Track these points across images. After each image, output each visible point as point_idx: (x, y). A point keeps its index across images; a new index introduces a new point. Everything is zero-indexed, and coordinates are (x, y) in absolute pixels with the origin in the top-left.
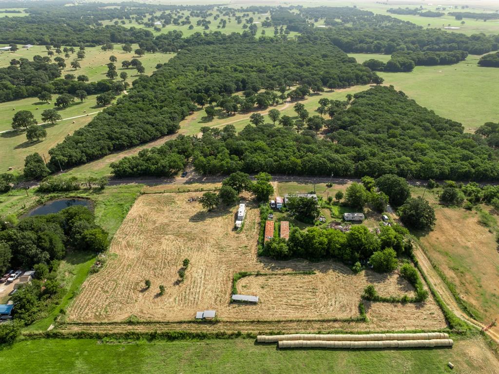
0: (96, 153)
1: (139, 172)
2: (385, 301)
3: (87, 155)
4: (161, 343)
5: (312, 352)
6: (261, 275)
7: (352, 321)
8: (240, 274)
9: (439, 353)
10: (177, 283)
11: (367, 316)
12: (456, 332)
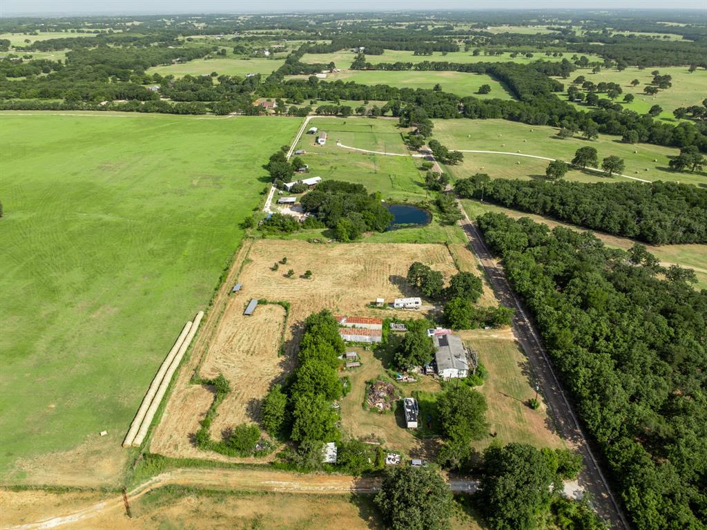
2: (214, 405)
3: (515, 199)
4: (220, 274)
6: (286, 319)
7: (196, 372)
8: (289, 304)
9: (123, 431)
11: (198, 386)
12: (138, 457)
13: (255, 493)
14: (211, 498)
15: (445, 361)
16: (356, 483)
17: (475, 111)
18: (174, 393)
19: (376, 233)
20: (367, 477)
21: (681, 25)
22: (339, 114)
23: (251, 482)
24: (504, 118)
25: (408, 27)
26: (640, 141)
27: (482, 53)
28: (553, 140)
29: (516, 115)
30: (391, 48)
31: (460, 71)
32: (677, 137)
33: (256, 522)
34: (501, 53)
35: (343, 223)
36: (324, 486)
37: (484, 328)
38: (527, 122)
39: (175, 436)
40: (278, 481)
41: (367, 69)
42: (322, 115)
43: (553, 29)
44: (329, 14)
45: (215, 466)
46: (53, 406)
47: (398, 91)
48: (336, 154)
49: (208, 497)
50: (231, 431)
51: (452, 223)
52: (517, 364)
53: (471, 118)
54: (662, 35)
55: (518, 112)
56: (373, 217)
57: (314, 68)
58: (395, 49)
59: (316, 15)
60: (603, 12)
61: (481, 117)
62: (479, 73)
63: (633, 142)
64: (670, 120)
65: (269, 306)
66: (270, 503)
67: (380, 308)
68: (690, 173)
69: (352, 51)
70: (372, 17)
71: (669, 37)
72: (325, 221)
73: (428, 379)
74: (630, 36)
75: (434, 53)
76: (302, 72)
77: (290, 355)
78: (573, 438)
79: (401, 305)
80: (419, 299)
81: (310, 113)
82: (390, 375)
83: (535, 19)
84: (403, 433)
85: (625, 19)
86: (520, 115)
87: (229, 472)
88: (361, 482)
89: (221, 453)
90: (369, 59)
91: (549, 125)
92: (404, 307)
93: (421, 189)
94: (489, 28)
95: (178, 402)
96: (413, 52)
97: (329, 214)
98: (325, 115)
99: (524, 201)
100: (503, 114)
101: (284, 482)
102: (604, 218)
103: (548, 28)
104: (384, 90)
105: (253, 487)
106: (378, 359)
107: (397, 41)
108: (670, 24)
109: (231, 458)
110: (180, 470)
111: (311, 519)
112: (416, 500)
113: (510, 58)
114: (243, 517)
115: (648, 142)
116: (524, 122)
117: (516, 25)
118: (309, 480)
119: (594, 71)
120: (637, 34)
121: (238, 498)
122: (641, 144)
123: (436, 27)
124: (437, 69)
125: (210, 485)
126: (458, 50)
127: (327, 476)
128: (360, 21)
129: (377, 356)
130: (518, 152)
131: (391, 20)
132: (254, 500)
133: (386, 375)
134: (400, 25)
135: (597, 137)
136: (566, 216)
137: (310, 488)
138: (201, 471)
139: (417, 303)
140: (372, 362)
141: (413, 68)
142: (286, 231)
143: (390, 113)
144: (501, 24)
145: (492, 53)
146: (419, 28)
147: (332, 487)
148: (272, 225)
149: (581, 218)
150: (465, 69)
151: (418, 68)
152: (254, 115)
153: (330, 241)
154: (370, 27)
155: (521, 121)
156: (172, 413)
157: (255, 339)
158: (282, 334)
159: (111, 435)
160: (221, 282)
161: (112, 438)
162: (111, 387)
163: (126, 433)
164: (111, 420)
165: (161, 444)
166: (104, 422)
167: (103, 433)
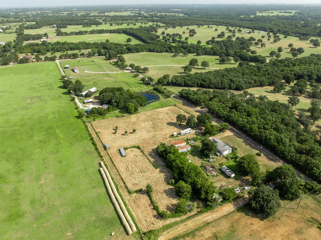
0: (189, 84)
1: (187, 97)
2: (151, 199)
3: (185, 83)
4: (90, 142)
5: (101, 179)
6: (143, 153)
7: (127, 189)
8: (138, 146)
9: (120, 229)
10: (123, 134)
11: (135, 194)
12: (142, 236)
13: (204, 226)
14: (189, 237)
15: (222, 149)
16: (233, 205)
18: (127, 202)
19: (142, 107)
20: (235, 201)
21: (179, 10)
22: (72, 57)
23: (198, 223)
24: (147, 51)
25: (68, 14)
26: (203, 55)
27: (114, 25)
28: (172, 58)
29: (152, 49)
30: (69, 25)
31: (111, 33)
32: (214, 51)
33: (215, 236)
34: (122, 24)
35: (131, 105)
36: (224, 211)
37: (220, 133)
38: (157, 52)
39: (148, 220)
40: (207, 217)
41: (66, 35)
42: (63, 59)
43: (134, 13)
44: (19, 9)
45: (178, 223)
46: (69, 234)
47: (92, 44)
48: (90, 76)
49: (188, 237)
50: (169, 207)
51: (169, 97)
52: (242, 143)
53: (134, 53)
54: (177, 14)
55: (152, 48)
56: (141, 100)
57: (38, 36)
58: (72, 25)
59: (11, 9)
60: (147, 5)
61: (138, 52)
62: (120, 33)
63: (201, 55)
64: (205, 46)
65: (130, 150)
66: (214, 227)
67: (176, 137)
68: (227, 64)
69: (50, 27)
70: (44, 10)
71: (179, 15)
72: (117, 106)
73: (219, 158)
74: (165, 15)
75: (92, 26)
76: (31, 39)
77: (160, 167)
78: (278, 161)
79: (184, 133)
80: (190, 129)
81: (56, 59)
82: (205, 161)
83: (123, 9)
84: (231, 180)
85: (158, 8)
86: (153, 49)
87: (186, 223)
88: (234, 203)
89: (175, 217)
90: (63, 30)
91: (166, 52)
92: (185, 133)
93: (142, 85)
94: (106, 13)
95: (133, 205)
96: (82, 26)
97: (118, 103)
98: (64, 59)
99: (189, 83)
100: (145, 49)
101: (208, 216)
102: (222, 84)
103: (131, 13)
104: (85, 44)
105: (201, 224)
106: (195, 156)
107: (68, 21)
108: (176, 10)
109: (181, 217)
110: (165, 232)
111: (233, 225)
112: (270, 198)
113: (127, 26)
114: (209, 237)
115: (205, 55)
116: (156, 52)
117: (117, 12)
118: (217, 211)
119: (165, 29)
120: (168, 14)
121: (200, 231)
122: (203, 56)
123: (81, 14)
124: (100, 33)
125: (184, 232)
126: (102, 24)
127: (222, 207)
128: (40, 12)
129: (194, 155)
130: (165, 64)
131: (56, 11)
132: (206, 228)
133: (204, 162)
134: (63, 14)
135: (188, 55)
136: (208, 86)
137: (220, 214)
138: (174, 228)
139: (190, 130)
140: (194, 158)
141: (88, 33)
142: (102, 115)
143: (97, 54)
144: (110, 12)
145: (118, 24)
146: (73, 14)
147: (227, 210)
148: (94, 113)
149: (214, 85)
150: (113, 32)
151: (91, 33)
152: (25, 63)
153: (127, 115)
154: (48, 14)
155: (155, 52)
156: (136, 211)
157: (139, 166)
158: (148, 159)
159: (117, 233)
160: (96, 146)
161: (119, 234)
162: (91, 212)
163: (123, 229)
164: (109, 226)
165: (145, 226)
166: (107, 229)
167: (113, 234)
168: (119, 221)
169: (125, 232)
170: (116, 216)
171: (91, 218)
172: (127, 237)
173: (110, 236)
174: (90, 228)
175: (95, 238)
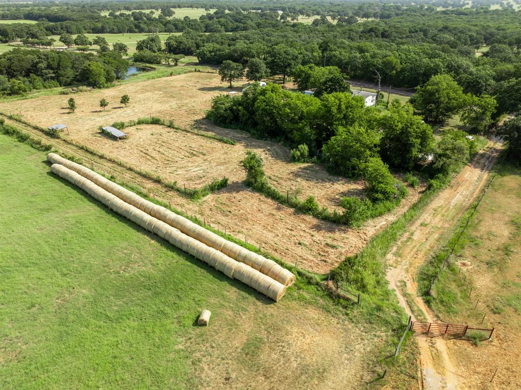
6: (174, 128)
7: (177, 190)
9: (225, 293)
10: (95, 112)
11: (210, 197)
12: (327, 289)
17: (62, 28)
19: (121, 80)
20: (472, 162)
23: (447, 213)
36: (472, 181)
39: (306, 241)
40: (453, 198)
65: (132, 128)
77: (240, 141)
86: (102, 27)
87: (419, 221)
88: (474, 166)
100: (85, 29)
101: (454, 196)
105: (457, 214)
118: (458, 184)
137: (472, 187)
138: (404, 239)
147: (475, 178)
153: (89, 88)
156: (245, 231)
157: (178, 147)
158: (197, 135)
159: (219, 311)
160: (18, 133)
161: (230, 313)
162: (65, 275)
163: (234, 289)
164: (172, 299)
165: (311, 258)
166: (168, 310)
167: (206, 316)
168: (200, 271)
169: (252, 299)
170: (182, 260)
171: (71, 293)
172: (270, 309)
173: (198, 330)
174: (84, 329)
175: (127, 360)
